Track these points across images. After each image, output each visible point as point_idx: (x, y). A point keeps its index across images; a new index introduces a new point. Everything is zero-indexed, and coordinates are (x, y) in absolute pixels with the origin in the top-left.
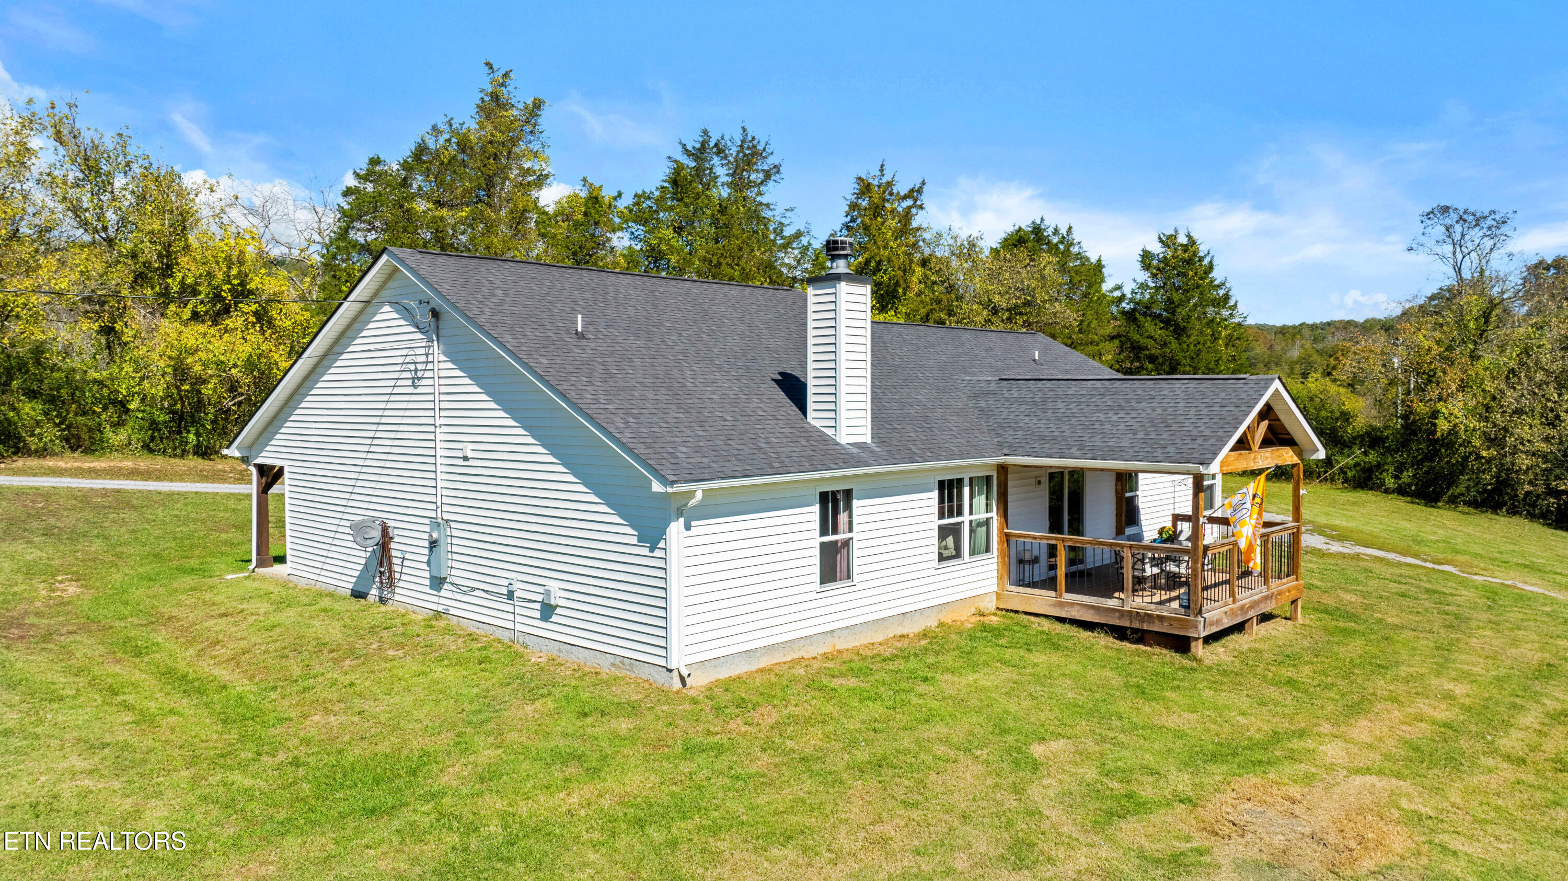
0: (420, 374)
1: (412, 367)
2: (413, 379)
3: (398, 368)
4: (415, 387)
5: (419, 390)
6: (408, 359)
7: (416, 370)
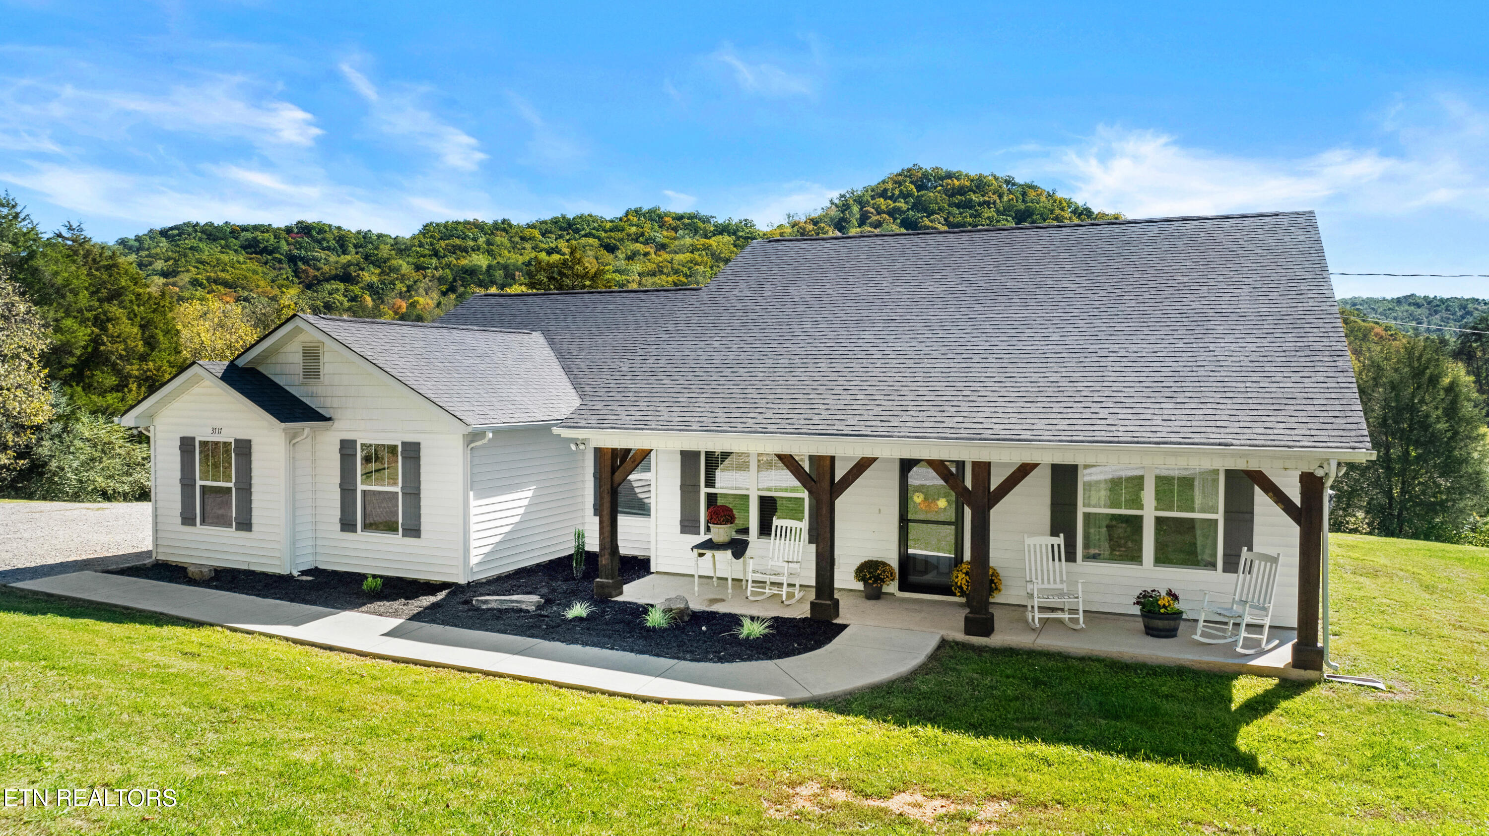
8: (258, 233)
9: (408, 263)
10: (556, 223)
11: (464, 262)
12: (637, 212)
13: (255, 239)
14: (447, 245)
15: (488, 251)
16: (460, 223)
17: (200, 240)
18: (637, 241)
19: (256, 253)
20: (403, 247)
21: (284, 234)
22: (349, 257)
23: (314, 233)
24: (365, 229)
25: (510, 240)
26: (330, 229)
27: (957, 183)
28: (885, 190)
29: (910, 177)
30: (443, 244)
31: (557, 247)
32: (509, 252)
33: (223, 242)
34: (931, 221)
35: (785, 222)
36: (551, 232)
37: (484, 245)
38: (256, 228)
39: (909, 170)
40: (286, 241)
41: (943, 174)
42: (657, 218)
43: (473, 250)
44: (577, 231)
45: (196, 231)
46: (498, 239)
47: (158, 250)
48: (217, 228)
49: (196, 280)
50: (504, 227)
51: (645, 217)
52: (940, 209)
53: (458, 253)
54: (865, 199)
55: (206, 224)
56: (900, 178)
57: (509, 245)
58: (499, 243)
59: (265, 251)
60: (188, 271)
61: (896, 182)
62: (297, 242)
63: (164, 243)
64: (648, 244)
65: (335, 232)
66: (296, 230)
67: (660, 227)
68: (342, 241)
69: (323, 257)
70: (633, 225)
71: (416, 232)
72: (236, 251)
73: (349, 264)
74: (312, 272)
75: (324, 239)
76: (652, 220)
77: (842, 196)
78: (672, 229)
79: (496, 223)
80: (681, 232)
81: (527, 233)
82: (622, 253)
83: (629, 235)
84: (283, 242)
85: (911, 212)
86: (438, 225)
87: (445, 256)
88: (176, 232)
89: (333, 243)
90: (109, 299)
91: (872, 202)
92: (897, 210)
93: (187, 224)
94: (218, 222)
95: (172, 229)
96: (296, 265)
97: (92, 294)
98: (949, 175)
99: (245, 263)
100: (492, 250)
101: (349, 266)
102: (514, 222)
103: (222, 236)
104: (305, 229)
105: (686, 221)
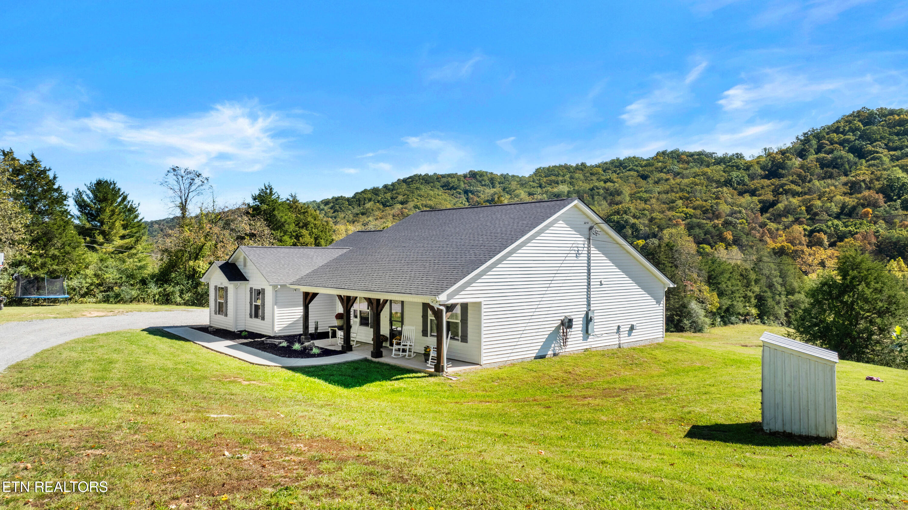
0: (580, 252)
1: (576, 249)
2: (576, 254)
3: (569, 249)
4: (577, 257)
5: (580, 258)
6: (574, 245)
7: (578, 251)
8: (450, 179)
9: (525, 192)
10: (612, 163)
11: (555, 190)
12: (664, 153)
13: (448, 182)
14: (547, 180)
15: (570, 183)
16: (557, 167)
17: (422, 184)
18: (661, 172)
19: (448, 189)
20: (524, 182)
21: (462, 179)
22: (495, 190)
23: (478, 177)
24: (505, 173)
25: (584, 176)
26: (487, 175)
27: (897, 117)
28: (838, 128)
29: (858, 116)
30: (545, 179)
31: (610, 178)
32: (583, 182)
33: (432, 184)
34: (873, 147)
35: (763, 154)
36: (609, 169)
37: (568, 179)
38: (449, 175)
39: (859, 112)
40: (464, 182)
41: (887, 113)
42: (676, 156)
43: (562, 182)
44: (625, 168)
45: (420, 179)
46: (577, 175)
47: (401, 190)
48: (430, 177)
49: (417, 205)
50: (582, 168)
51: (668, 156)
52: (881, 138)
53: (553, 184)
54: (822, 135)
55: (425, 175)
56: (850, 118)
57: (583, 178)
58: (577, 177)
59: (453, 188)
60: (413, 201)
61: (847, 122)
62: (469, 182)
63: (404, 186)
64: (669, 173)
65: (489, 176)
66: (468, 176)
67: (678, 162)
68: (492, 181)
69: (482, 190)
70: (660, 162)
71: (532, 173)
72: (438, 189)
73: (495, 193)
74: (476, 199)
75: (483, 180)
76: (673, 157)
77: (805, 134)
78: (686, 163)
79: (577, 165)
80: (691, 164)
81: (594, 170)
82: (652, 179)
83: (657, 168)
84: (462, 183)
85: (857, 141)
86: (544, 168)
87: (545, 187)
88: (410, 180)
89: (487, 182)
90: (302, 227)
91: (827, 136)
92: (848, 141)
93: (415, 176)
94: (431, 173)
95: (408, 178)
96: (468, 195)
97: (296, 225)
98: (892, 113)
99: (442, 195)
100: (573, 182)
101: (495, 195)
102: (588, 164)
103: (432, 181)
104: (473, 175)
105: (696, 157)
